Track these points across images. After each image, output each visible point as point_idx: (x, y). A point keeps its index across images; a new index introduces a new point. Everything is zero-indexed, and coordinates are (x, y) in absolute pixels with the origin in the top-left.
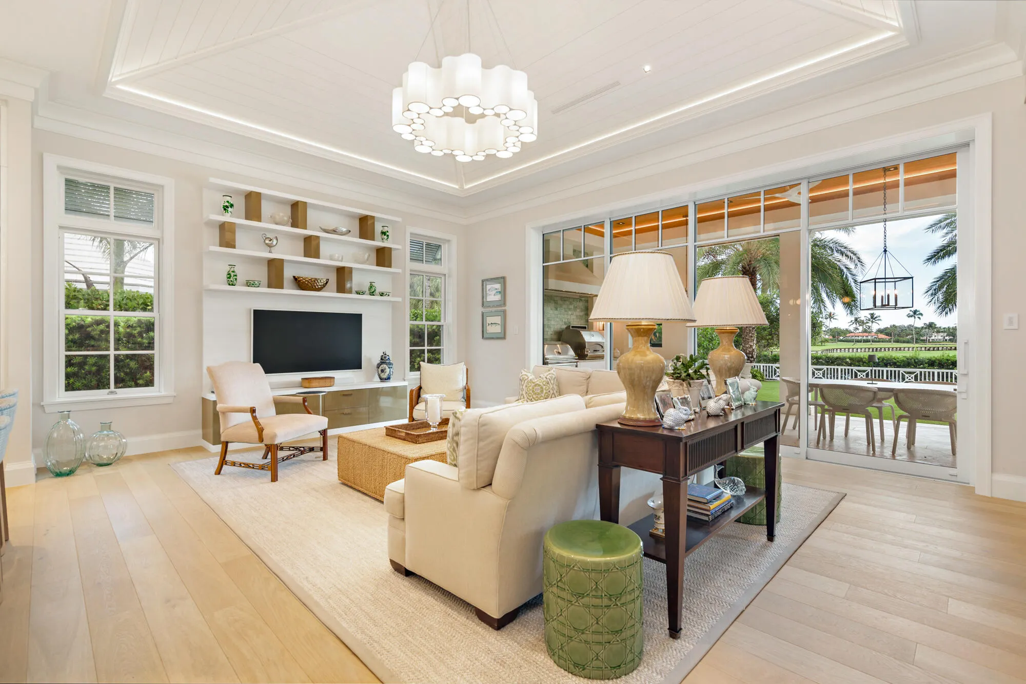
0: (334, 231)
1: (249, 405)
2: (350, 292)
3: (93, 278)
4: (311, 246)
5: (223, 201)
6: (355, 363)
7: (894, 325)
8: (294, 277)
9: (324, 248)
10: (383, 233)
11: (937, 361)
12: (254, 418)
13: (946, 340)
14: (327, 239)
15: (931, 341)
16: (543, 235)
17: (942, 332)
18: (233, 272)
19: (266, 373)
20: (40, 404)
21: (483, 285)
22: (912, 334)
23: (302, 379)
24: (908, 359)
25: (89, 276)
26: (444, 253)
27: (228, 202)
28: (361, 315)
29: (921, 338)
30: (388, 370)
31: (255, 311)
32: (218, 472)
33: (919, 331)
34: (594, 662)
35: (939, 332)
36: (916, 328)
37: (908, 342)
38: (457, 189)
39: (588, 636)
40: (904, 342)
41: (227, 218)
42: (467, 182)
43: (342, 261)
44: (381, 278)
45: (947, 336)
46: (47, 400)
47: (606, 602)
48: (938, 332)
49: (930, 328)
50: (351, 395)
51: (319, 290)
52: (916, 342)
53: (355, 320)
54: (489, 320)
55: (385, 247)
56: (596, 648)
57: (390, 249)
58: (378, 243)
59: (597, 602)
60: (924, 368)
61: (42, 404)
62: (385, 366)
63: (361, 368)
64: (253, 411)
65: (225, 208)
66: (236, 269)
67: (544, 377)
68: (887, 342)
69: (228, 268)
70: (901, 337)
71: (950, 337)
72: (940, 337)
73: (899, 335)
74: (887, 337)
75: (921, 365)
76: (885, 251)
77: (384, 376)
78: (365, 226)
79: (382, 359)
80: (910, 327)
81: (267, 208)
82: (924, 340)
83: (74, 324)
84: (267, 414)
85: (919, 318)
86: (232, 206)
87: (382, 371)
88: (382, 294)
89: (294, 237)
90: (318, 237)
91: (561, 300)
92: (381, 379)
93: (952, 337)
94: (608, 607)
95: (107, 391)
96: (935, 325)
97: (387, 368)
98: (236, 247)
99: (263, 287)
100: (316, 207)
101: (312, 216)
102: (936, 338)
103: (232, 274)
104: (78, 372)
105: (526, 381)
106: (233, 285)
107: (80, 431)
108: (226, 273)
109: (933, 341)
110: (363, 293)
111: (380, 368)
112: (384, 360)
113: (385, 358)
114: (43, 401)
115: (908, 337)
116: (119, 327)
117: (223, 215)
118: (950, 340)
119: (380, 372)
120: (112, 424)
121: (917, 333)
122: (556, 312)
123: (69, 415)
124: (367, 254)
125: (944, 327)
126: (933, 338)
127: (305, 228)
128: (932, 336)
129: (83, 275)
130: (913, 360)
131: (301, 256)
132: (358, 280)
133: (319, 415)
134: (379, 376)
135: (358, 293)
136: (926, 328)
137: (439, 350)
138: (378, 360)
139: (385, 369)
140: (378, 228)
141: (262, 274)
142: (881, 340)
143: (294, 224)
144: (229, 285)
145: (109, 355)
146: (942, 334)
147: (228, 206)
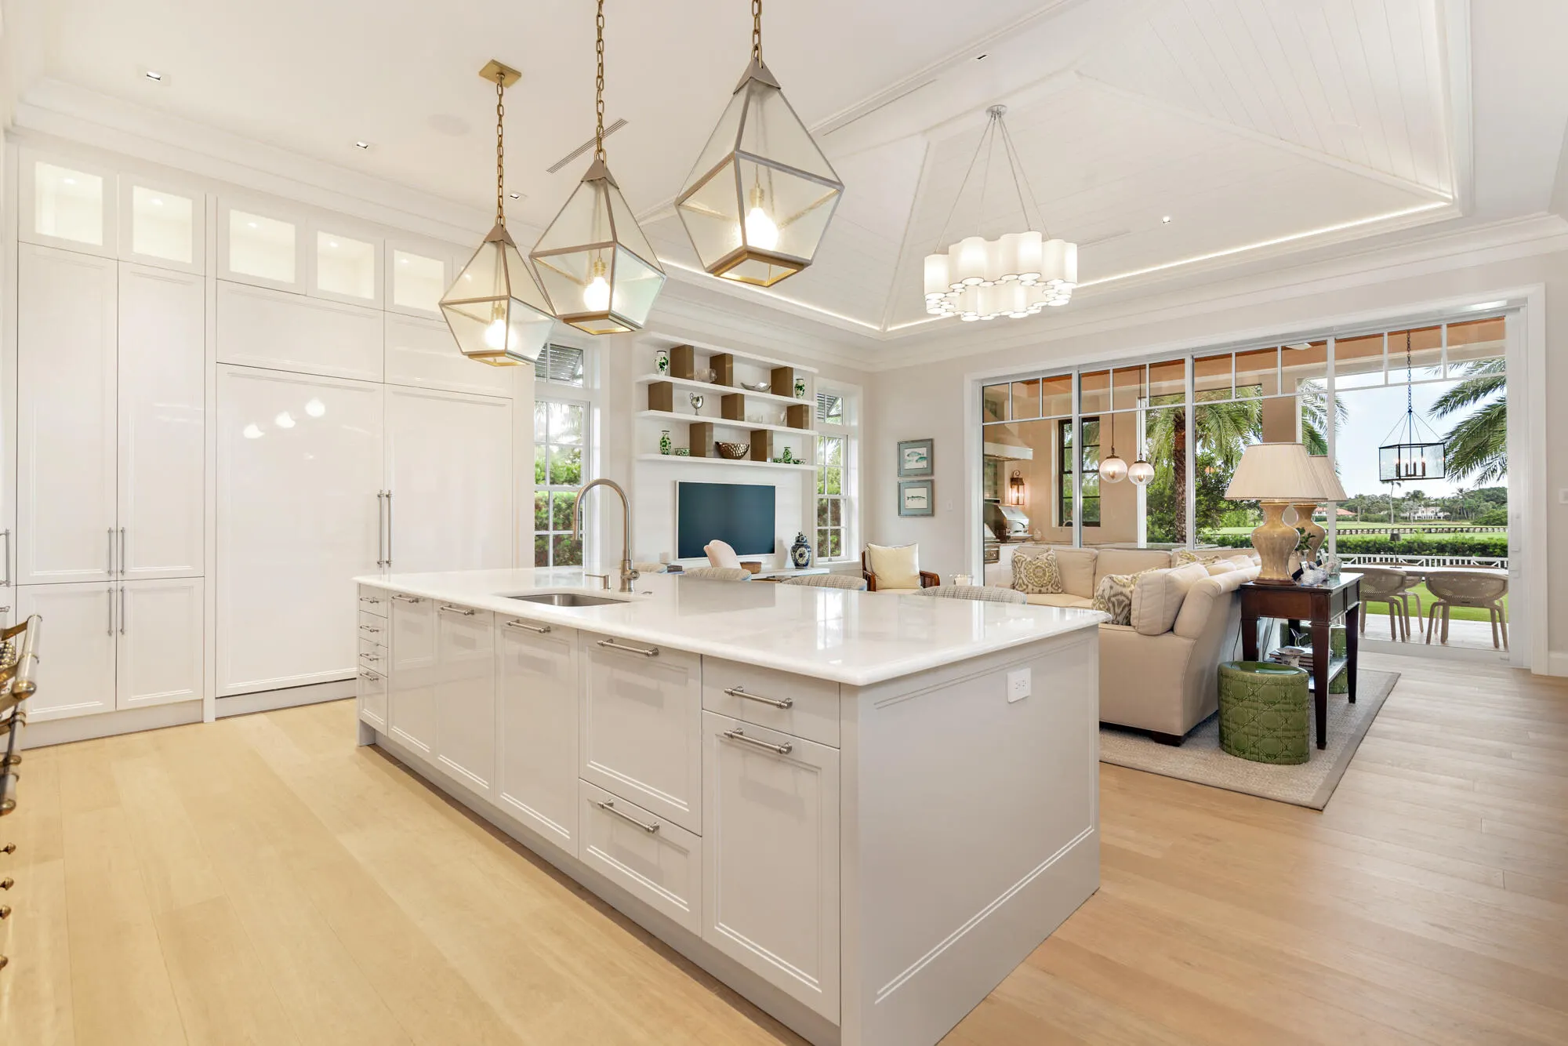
0: (752, 388)
2: (765, 459)
4: (731, 406)
6: (767, 545)
7: (1360, 496)
8: (716, 442)
9: (749, 408)
10: (800, 387)
11: (1450, 546)
13: (1439, 518)
14: (749, 397)
15: (1416, 519)
16: (983, 387)
17: (1433, 505)
18: (666, 438)
21: (899, 449)
22: (1388, 509)
24: (1408, 542)
26: (846, 408)
27: (663, 359)
28: (775, 487)
29: (1402, 515)
30: (807, 555)
31: (680, 484)
33: (1398, 504)
34: (1284, 752)
35: (1429, 506)
36: (1394, 499)
37: (1382, 521)
38: (877, 331)
39: (1280, 733)
40: (1376, 521)
41: (662, 377)
42: (892, 323)
43: (761, 423)
44: (795, 441)
45: (1440, 512)
47: (1292, 707)
48: (1427, 506)
49: (1416, 500)
51: (739, 458)
52: (1395, 521)
53: (769, 492)
54: (909, 492)
55: (799, 404)
56: (1286, 741)
57: (806, 406)
58: (793, 400)
59: (1286, 707)
60: (1431, 554)
62: (804, 549)
63: (774, 552)
65: (661, 365)
66: (668, 435)
67: (1044, 558)
68: (1351, 520)
69: (661, 434)
70: (1370, 513)
71: (1446, 514)
72: (1430, 514)
73: (1368, 510)
74: (1350, 513)
75: (1426, 550)
76: (1410, 411)
77: (803, 561)
78: (780, 379)
79: (798, 541)
80: (1384, 497)
81: (695, 363)
82: (1406, 518)
85: (1399, 484)
86: (666, 362)
87: (801, 555)
88: (796, 462)
89: (713, 394)
90: (743, 395)
92: (798, 565)
93: (1448, 514)
94: (1294, 711)
96: (1423, 495)
97: (806, 551)
98: (672, 408)
100: (742, 360)
101: (738, 369)
102: (1425, 514)
103: (668, 441)
105: (1024, 563)
106: (667, 454)
108: (660, 440)
109: (1420, 520)
110: (778, 461)
111: (797, 552)
112: (800, 543)
113: (803, 539)
115: (1382, 513)
117: (657, 372)
118: (1445, 517)
119: (797, 557)
121: (1396, 507)
124: (783, 413)
125: (1435, 497)
126: (1420, 514)
127: (731, 385)
128: (1417, 512)
130: (1416, 544)
131: (718, 417)
132: (778, 445)
134: (796, 561)
135: (774, 460)
136: (1409, 500)
138: (793, 543)
139: (804, 553)
140: (795, 380)
141: (685, 441)
142: (1341, 518)
143: (716, 380)
144: (664, 454)
145: (548, 536)
146: (1433, 509)
147: (664, 364)
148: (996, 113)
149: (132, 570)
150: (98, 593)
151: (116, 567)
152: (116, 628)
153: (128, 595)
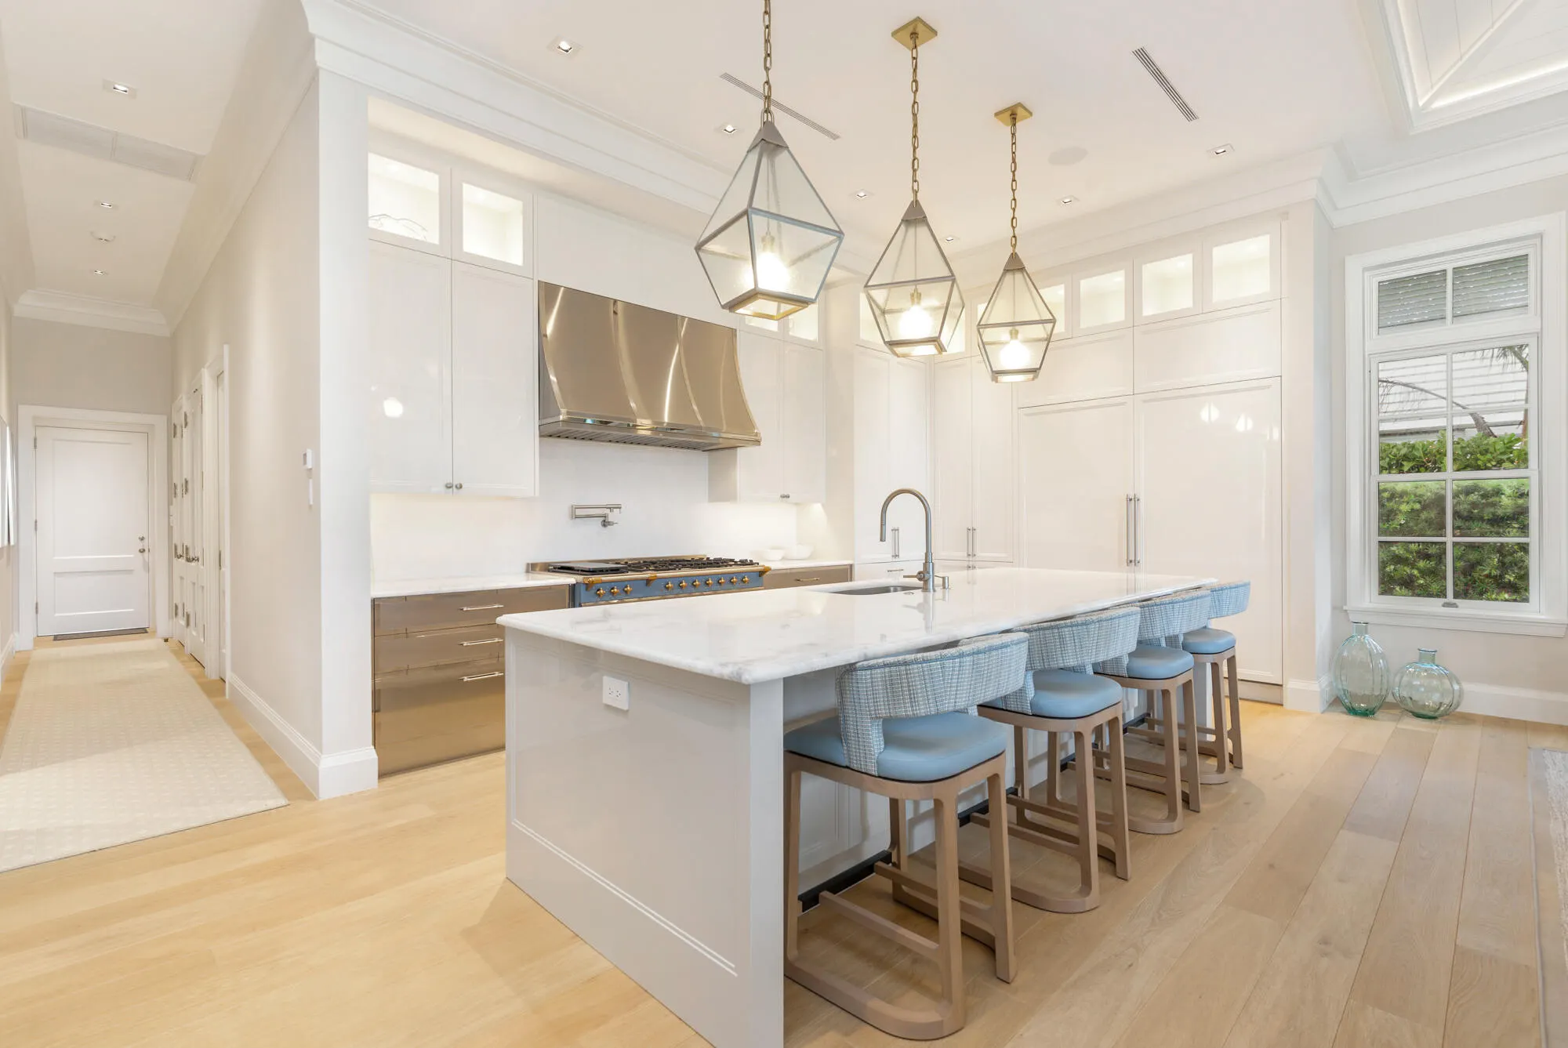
3: (1489, 419)
20: (1342, 607)
25: (1483, 416)
46: (1353, 604)
61: (1345, 608)
83: (1429, 494)
95: (1442, 601)
104: (1436, 568)
107: (1382, 656)
114: (1346, 604)
116: (1503, 496)
120: (1436, 653)
123: (1366, 628)
129: (1471, 414)
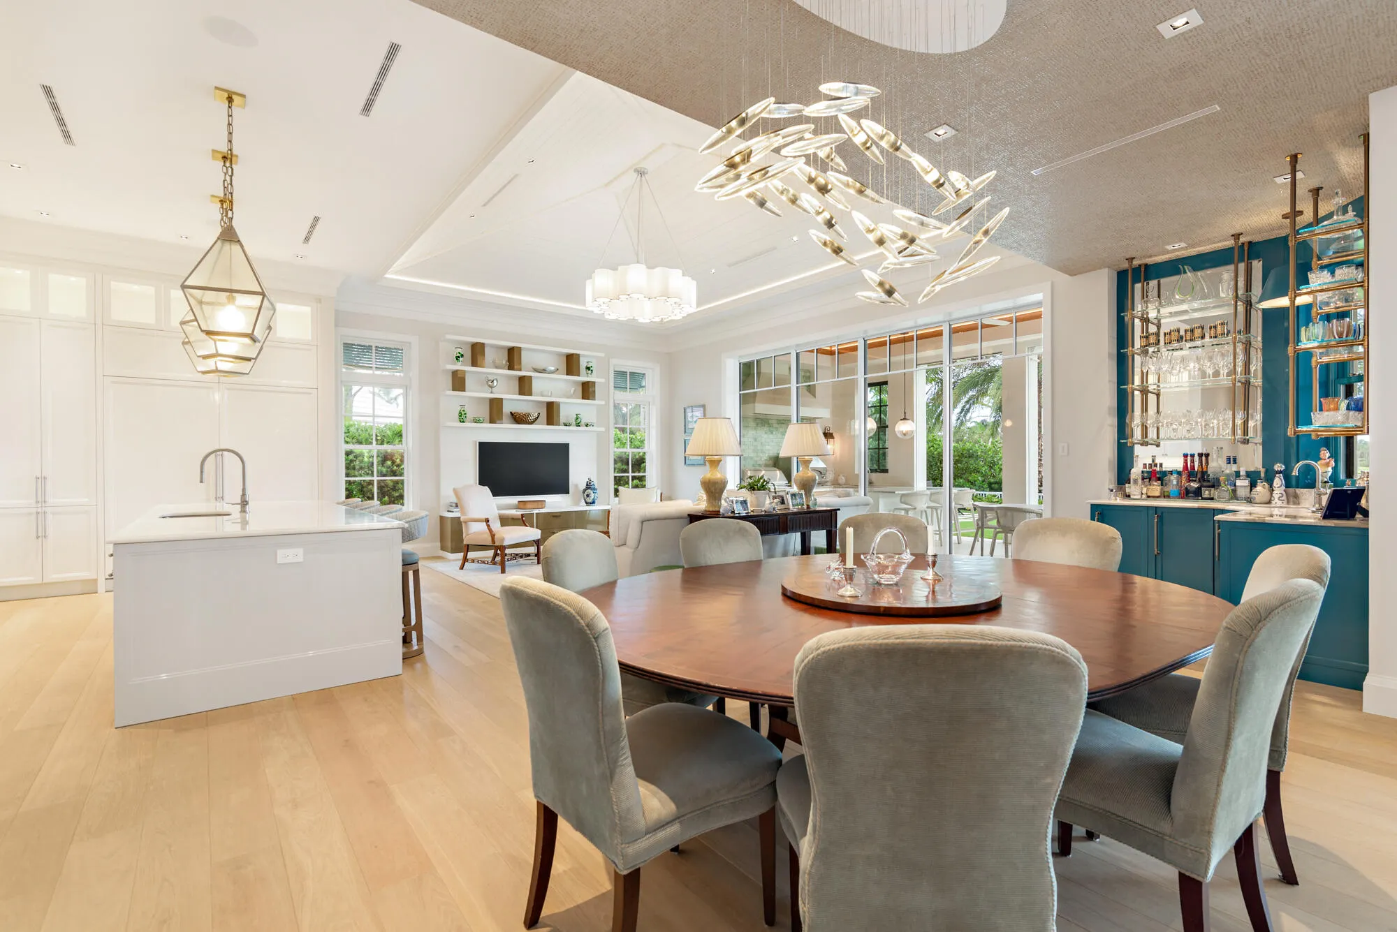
0: (544, 371)
1: (484, 517)
2: (558, 424)
4: (524, 386)
5: (456, 352)
6: (563, 488)
8: (511, 413)
9: (536, 385)
10: (588, 368)
12: (488, 526)
14: (537, 377)
16: (739, 364)
18: (464, 411)
19: (493, 496)
21: (685, 412)
23: (519, 502)
26: (647, 382)
27: (459, 353)
28: (568, 444)
30: (592, 496)
31: (480, 443)
32: (462, 568)
41: (458, 366)
43: (550, 396)
44: (586, 410)
50: (560, 516)
51: (531, 423)
53: (563, 449)
55: (589, 382)
57: (594, 383)
58: (583, 378)
62: (590, 491)
63: (568, 493)
64: (487, 521)
65: (457, 358)
66: (466, 408)
69: (459, 408)
77: (590, 500)
78: (571, 363)
79: (587, 485)
81: (489, 355)
83: (350, 455)
84: (496, 526)
86: (462, 356)
87: (588, 496)
88: (587, 425)
89: (510, 378)
90: (531, 377)
91: (778, 424)
92: (586, 503)
97: (592, 492)
98: (466, 389)
99: (486, 423)
100: (529, 350)
101: (526, 358)
103: (463, 412)
106: (463, 422)
108: (458, 412)
110: (570, 425)
111: (586, 493)
112: (589, 486)
113: (590, 483)
117: (455, 364)
119: (586, 497)
122: (771, 436)
124: (573, 389)
127: (520, 370)
131: (517, 394)
132: (566, 413)
133: (533, 527)
134: (585, 500)
135: (566, 425)
137: (645, 476)
139: (590, 494)
140: (583, 364)
141: (484, 412)
143: (511, 367)
144: (460, 422)
145: (373, 480)
147: (459, 357)
148: (641, 173)
149: (50, 500)
150: (30, 514)
151: (41, 499)
152: (41, 535)
153: (49, 517)
